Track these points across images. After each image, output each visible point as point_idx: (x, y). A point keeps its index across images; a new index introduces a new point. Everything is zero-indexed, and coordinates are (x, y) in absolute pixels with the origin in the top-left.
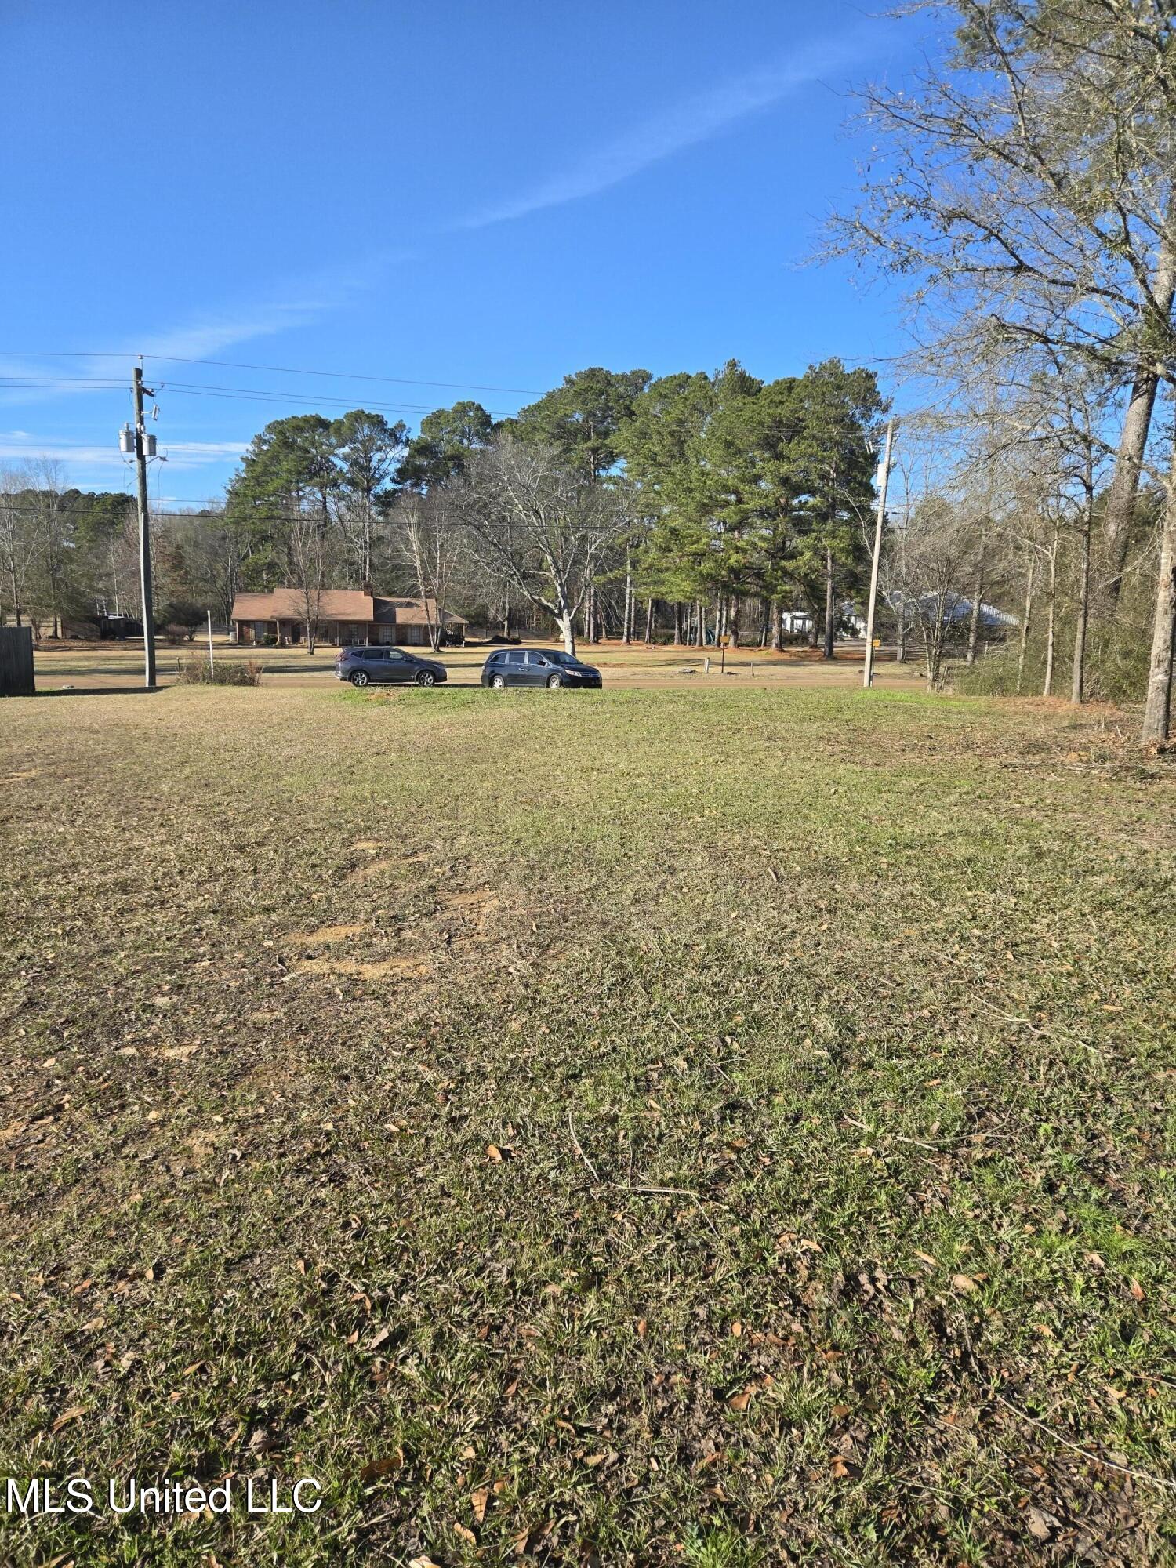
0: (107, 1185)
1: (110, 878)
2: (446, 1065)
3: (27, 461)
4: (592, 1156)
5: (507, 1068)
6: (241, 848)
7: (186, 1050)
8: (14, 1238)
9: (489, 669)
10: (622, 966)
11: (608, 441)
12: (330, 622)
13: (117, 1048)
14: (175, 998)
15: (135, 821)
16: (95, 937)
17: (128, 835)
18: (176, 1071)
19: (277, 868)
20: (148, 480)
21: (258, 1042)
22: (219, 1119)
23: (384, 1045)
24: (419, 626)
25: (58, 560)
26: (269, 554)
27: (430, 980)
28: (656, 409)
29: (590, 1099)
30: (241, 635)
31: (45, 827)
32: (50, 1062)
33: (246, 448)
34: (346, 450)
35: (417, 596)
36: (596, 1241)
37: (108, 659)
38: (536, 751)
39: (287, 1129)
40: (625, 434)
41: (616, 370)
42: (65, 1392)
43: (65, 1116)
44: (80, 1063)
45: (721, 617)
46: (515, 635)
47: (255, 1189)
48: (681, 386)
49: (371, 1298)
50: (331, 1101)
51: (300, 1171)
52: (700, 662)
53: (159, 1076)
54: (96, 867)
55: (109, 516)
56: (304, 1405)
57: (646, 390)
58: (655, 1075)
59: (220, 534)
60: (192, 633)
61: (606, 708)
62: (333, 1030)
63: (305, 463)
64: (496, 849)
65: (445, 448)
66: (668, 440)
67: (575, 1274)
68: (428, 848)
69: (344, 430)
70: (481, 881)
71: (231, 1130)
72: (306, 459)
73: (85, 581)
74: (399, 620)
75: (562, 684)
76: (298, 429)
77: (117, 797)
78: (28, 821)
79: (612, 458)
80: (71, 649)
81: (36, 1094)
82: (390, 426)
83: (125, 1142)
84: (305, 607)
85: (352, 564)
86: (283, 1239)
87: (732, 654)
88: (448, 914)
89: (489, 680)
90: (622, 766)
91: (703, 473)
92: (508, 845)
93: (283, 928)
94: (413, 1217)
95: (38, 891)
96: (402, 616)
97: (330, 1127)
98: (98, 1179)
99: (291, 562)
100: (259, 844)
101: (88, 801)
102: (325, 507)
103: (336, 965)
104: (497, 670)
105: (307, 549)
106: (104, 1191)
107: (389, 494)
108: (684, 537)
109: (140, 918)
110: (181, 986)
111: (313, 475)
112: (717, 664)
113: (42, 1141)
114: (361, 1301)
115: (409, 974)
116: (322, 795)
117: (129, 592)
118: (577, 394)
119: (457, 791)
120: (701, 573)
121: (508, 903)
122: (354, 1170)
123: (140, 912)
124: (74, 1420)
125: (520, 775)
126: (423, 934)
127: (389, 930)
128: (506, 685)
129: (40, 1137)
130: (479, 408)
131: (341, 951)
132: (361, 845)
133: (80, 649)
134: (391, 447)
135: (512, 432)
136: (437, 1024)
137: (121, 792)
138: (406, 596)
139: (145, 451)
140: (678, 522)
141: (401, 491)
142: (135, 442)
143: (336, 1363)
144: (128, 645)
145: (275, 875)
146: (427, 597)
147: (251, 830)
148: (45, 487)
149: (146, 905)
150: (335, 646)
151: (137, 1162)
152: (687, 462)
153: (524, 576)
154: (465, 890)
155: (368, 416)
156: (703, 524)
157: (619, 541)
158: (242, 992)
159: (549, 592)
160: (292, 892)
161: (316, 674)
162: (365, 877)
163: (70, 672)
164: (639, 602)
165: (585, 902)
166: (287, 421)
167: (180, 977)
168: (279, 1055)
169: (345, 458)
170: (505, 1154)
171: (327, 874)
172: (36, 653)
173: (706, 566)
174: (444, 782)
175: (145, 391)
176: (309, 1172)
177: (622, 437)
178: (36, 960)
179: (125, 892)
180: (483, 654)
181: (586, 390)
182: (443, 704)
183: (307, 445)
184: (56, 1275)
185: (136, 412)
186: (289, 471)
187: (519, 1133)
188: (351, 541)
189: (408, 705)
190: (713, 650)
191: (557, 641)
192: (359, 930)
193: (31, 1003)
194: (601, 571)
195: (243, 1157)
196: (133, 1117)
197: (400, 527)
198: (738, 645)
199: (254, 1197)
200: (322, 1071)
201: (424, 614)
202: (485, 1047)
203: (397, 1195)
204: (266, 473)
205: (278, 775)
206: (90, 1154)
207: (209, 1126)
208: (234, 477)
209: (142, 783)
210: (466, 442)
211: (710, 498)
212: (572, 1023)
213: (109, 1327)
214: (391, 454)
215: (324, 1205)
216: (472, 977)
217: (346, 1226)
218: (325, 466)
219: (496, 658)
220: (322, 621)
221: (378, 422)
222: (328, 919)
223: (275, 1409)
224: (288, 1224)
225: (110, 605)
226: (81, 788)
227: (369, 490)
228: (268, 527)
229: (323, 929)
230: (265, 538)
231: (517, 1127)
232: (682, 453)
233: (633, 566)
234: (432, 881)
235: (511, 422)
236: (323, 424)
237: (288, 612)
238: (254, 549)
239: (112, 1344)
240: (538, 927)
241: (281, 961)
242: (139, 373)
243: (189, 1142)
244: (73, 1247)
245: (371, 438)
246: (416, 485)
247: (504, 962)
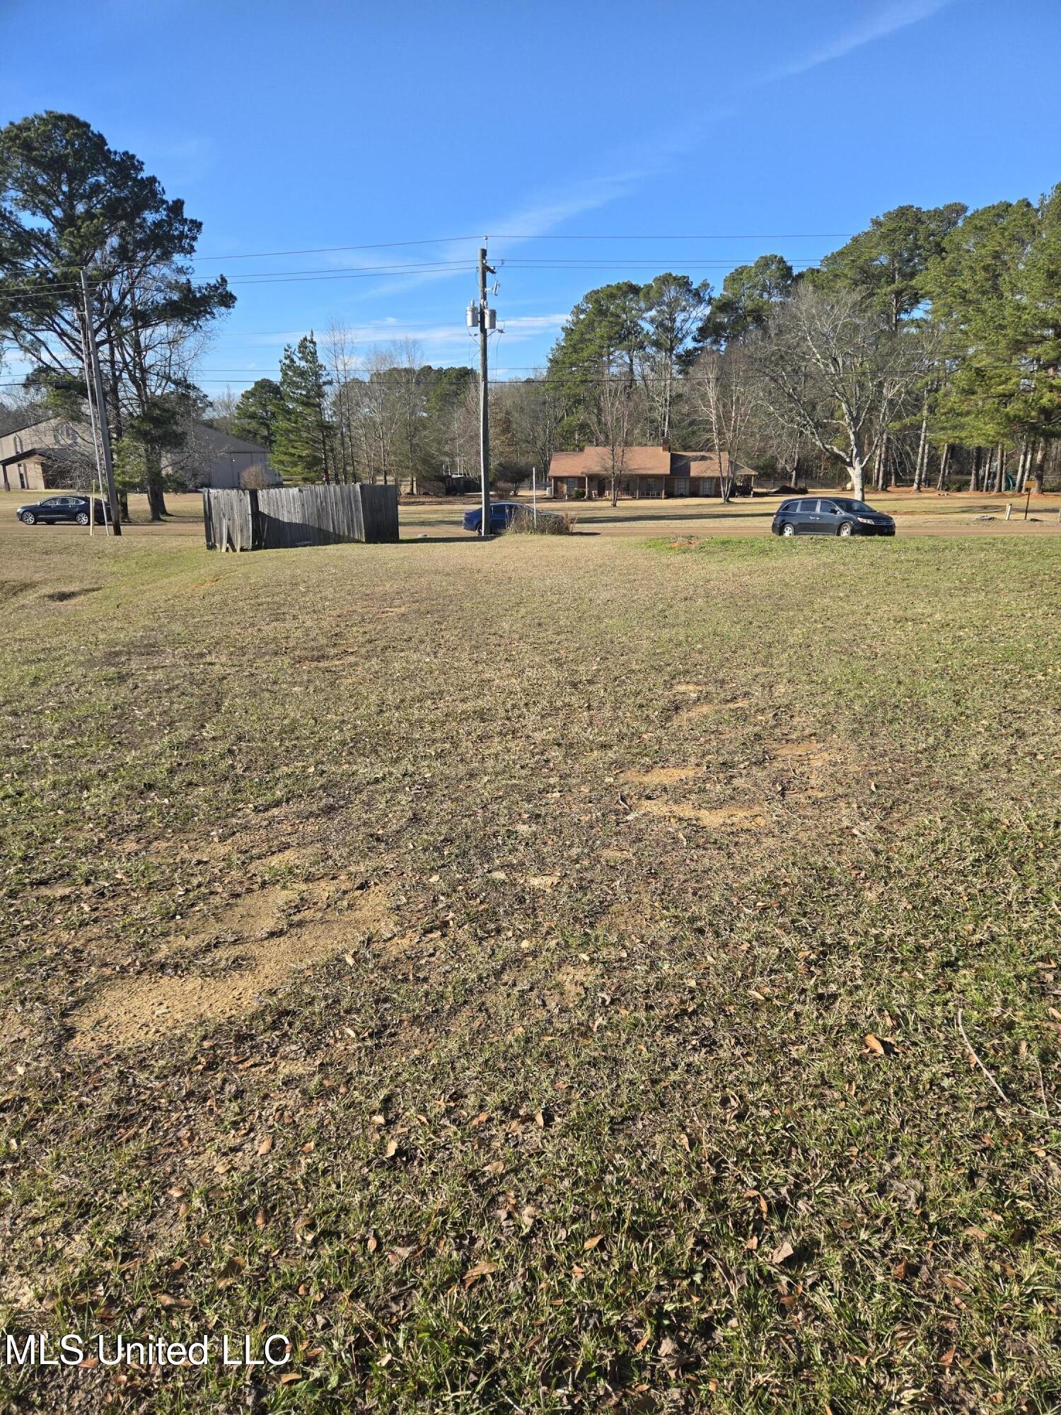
0: (492, 1011)
1: (469, 706)
2: (801, 930)
3: (394, 342)
4: (992, 1067)
5: (872, 944)
6: (574, 685)
7: (549, 880)
8: (417, 1052)
9: (780, 518)
10: (983, 841)
11: (913, 282)
12: (631, 476)
13: (489, 872)
14: (534, 828)
15: (484, 655)
16: (462, 760)
17: (480, 668)
18: (542, 901)
19: (608, 705)
20: (489, 354)
21: (613, 881)
22: (585, 957)
23: (735, 900)
24: (711, 479)
25: (415, 427)
26: (581, 416)
27: (770, 833)
28: (969, 244)
29: (974, 995)
30: (556, 490)
31: (415, 657)
32: (435, 878)
33: (565, 319)
34: (653, 313)
35: (710, 450)
36: (1017, 1179)
37: (452, 512)
38: (841, 599)
39: (651, 979)
40: (933, 273)
41: (927, 205)
42: (473, 1241)
43: (451, 932)
44: (460, 882)
45: (1023, 461)
46: (802, 485)
47: (628, 1041)
48: (999, 216)
49: (766, 1198)
50: (690, 955)
51: (669, 1029)
52: (1001, 509)
53: (527, 903)
54: (457, 696)
55: (454, 387)
56: (711, 1318)
57: (960, 223)
58: (1050, 977)
59: (541, 399)
60: (517, 488)
61: (909, 556)
62: (682, 877)
63: (617, 328)
64: (819, 700)
65: (746, 303)
66: (981, 275)
67: (999, 1218)
68: (746, 694)
69: (652, 293)
70: (807, 732)
71: (598, 972)
72: (617, 324)
73: (435, 445)
74: (692, 474)
75: (853, 533)
76: (612, 296)
77: (469, 632)
78: (402, 651)
79: (916, 299)
80: (423, 503)
81: (425, 908)
82: (694, 286)
83: (503, 968)
84: (611, 463)
85: (652, 422)
86: (663, 1105)
87: (1037, 501)
88: (777, 765)
89: (779, 529)
90: (938, 616)
91: (1019, 308)
92: (830, 696)
93: (620, 765)
94: (796, 1106)
95: (413, 714)
96: (696, 469)
97: (693, 983)
98: (483, 1003)
99: (599, 422)
100: (590, 682)
101: (447, 635)
102: (631, 370)
103: (675, 808)
104: (787, 519)
105: (614, 409)
106: (489, 1017)
107: (689, 353)
108: (990, 378)
109: (496, 746)
110: (538, 816)
111: (622, 339)
112: (1019, 511)
113: (432, 955)
114: (754, 1200)
115: (746, 825)
116: (640, 638)
117: (467, 454)
118: (883, 236)
119: (768, 638)
120: (1007, 415)
121: (839, 758)
122: (724, 1038)
123: (496, 740)
124: (483, 1278)
125: (828, 623)
126: (756, 784)
127: (721, 776)
128: (795, 533)
129: (431, 951)
130: (781, 261)
131: (679, 794)
132: (682, 688)
133: (431, 503)
134: (695, 306)
135: (814, 281)
136: (786, 884)
137: (471, 627)
138: (701, 450)
139: (487, 325)
140: (985, 361)
141: (702, 349)
142: (479, 317)
143: (739, 1272)
144: (466, 500)
145: (607, 713)
146: (721, 450)
147: (582, 668)
148: (406, 365)
149: (500, 733)
150: (634, 498)
151: (515, 991)
152: (1001, 296)
153: (818, 425)
154: (792, 741)
155: (675, 279)
156: (1015, 362)
157: (919, 385)
158: (592, 828)
159: (839, 440)
160: (625, 730)
161: (618, 524)
162: (689, 720)
163: (423, 523)
164: (934, 448)
165: (924, 763)
166: (602, 290)
167: (536, 806)
168: (634, 897)
169: (652, 321)
170: (888, 1047)
171: (654, 715)
172: (400, 508)
173: (1013, 408)
174: (753, 629)
175: (488, 269)
176: (678, 1031)
177: (930, 275)
178: (417, 777)
179: (483, 720)
180: (775, 503)
181: (894, 230)
182: (742, 552)
183: (619, 311)
184: (455, 1100)
185: (480, 289)
186: (602, 337)
187: (899, 1025)
188: (653, 400)
189: (709, 553)
190: (1013, 496)
191: (844, 489)
192: (691, 774)
193: (415, 819)
194: (899, 417)
195: (612, 1002)
196: (507, 944)
197: (699, 384)
198: (1042, 490)
199: (629, 1051)
200: (677, 920)
201: (717, 466)
202: (842, 917)
203: (774, 1074)
204: (582, 340)
205: (598, 618)
206: (474, 976)
207: (577, 964)
208: (554, 346)
209: (488, 622)
210: (766, 296)
211: (1025, 334)
212: (936, 901)
213: (508, 1173)
214: (694, 314)
215: (699, 1073)
216: (814, 835)
217: (725, 1102)
218: (633, 330)
219: (787, 508)
220: (626, 476)
221: (684, 283)
222: (661, 760)
223: (682, 1314)
224: (666, 1088)
225: (453, 465)
226: (440, 623)
227: (672, 349)
228: (581, 391)
229: (656, 770)
230: (578, 401)
231: (893, 1016)
232: (995, 288)
233: (931, 410)
234: (758, 728)
235: (812, 271)
236: (634, 290)
237: (596, 469)
238: (569, 412)
239: (512, 1194)
240: (876, 786)
241: (623, 799)
242: (484, 253)
243: (560, 977)
244: (468, 1073)
245: (677, 299)
246: (716, 342)
247: (846, 823)
